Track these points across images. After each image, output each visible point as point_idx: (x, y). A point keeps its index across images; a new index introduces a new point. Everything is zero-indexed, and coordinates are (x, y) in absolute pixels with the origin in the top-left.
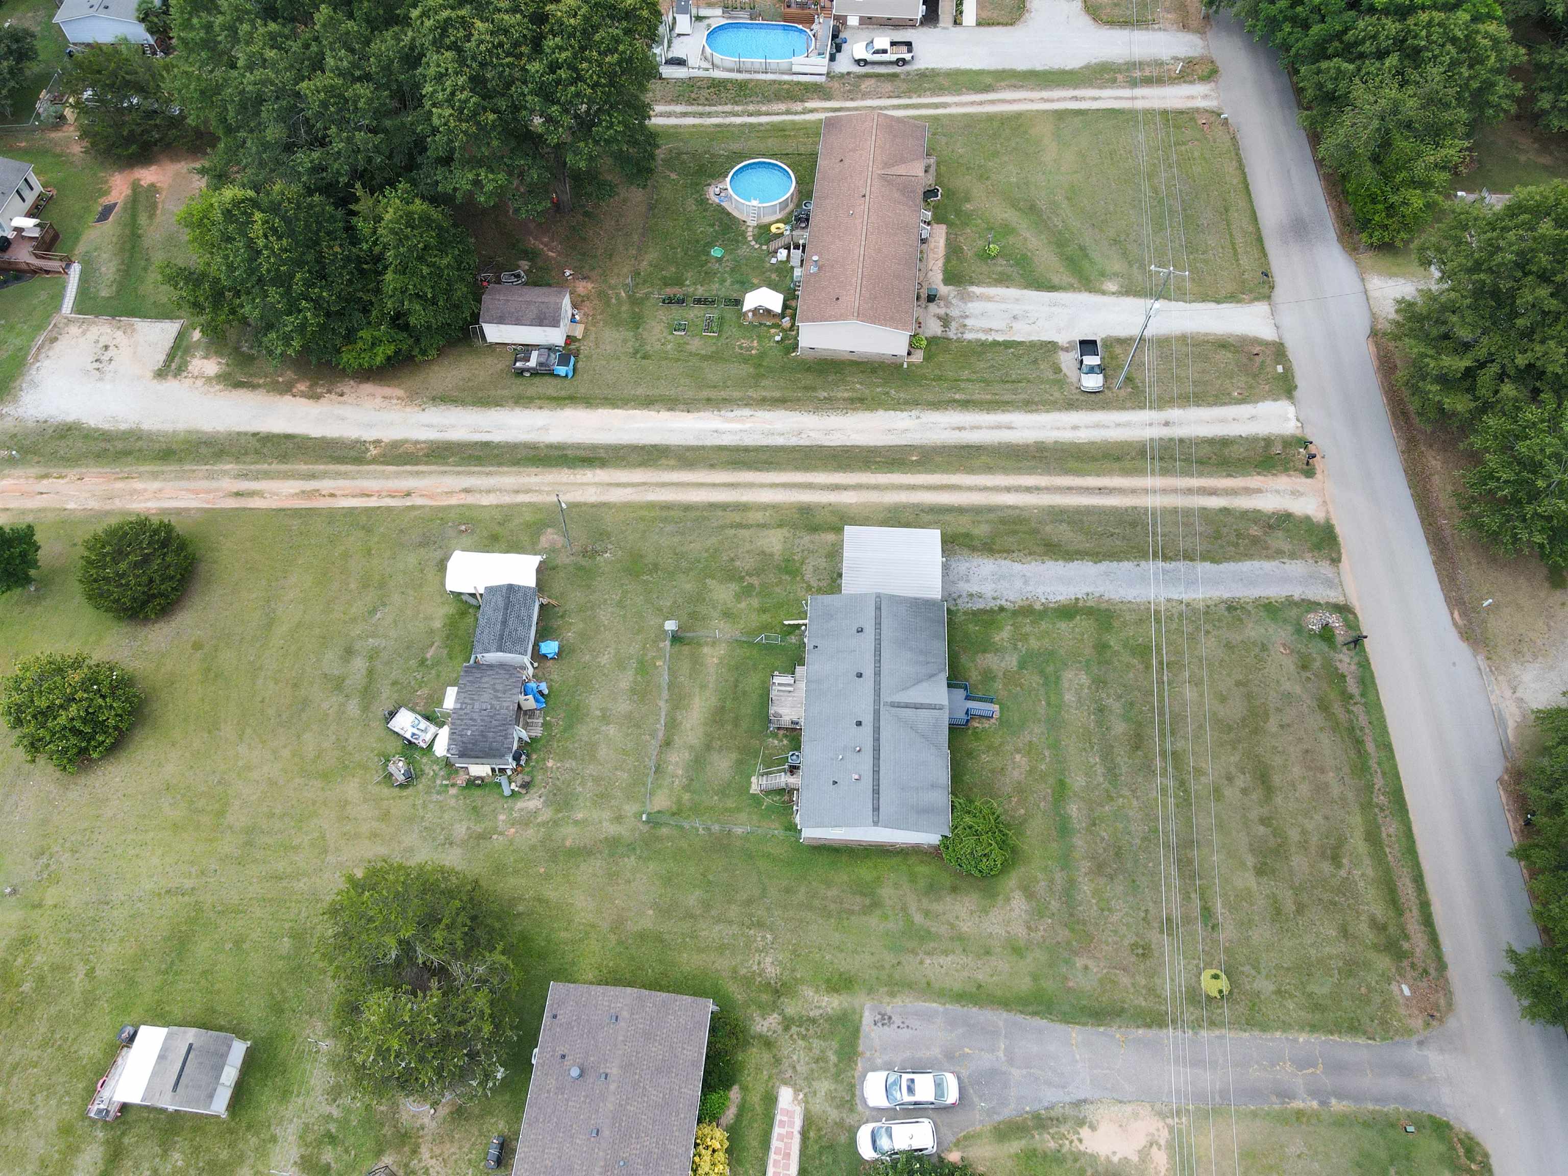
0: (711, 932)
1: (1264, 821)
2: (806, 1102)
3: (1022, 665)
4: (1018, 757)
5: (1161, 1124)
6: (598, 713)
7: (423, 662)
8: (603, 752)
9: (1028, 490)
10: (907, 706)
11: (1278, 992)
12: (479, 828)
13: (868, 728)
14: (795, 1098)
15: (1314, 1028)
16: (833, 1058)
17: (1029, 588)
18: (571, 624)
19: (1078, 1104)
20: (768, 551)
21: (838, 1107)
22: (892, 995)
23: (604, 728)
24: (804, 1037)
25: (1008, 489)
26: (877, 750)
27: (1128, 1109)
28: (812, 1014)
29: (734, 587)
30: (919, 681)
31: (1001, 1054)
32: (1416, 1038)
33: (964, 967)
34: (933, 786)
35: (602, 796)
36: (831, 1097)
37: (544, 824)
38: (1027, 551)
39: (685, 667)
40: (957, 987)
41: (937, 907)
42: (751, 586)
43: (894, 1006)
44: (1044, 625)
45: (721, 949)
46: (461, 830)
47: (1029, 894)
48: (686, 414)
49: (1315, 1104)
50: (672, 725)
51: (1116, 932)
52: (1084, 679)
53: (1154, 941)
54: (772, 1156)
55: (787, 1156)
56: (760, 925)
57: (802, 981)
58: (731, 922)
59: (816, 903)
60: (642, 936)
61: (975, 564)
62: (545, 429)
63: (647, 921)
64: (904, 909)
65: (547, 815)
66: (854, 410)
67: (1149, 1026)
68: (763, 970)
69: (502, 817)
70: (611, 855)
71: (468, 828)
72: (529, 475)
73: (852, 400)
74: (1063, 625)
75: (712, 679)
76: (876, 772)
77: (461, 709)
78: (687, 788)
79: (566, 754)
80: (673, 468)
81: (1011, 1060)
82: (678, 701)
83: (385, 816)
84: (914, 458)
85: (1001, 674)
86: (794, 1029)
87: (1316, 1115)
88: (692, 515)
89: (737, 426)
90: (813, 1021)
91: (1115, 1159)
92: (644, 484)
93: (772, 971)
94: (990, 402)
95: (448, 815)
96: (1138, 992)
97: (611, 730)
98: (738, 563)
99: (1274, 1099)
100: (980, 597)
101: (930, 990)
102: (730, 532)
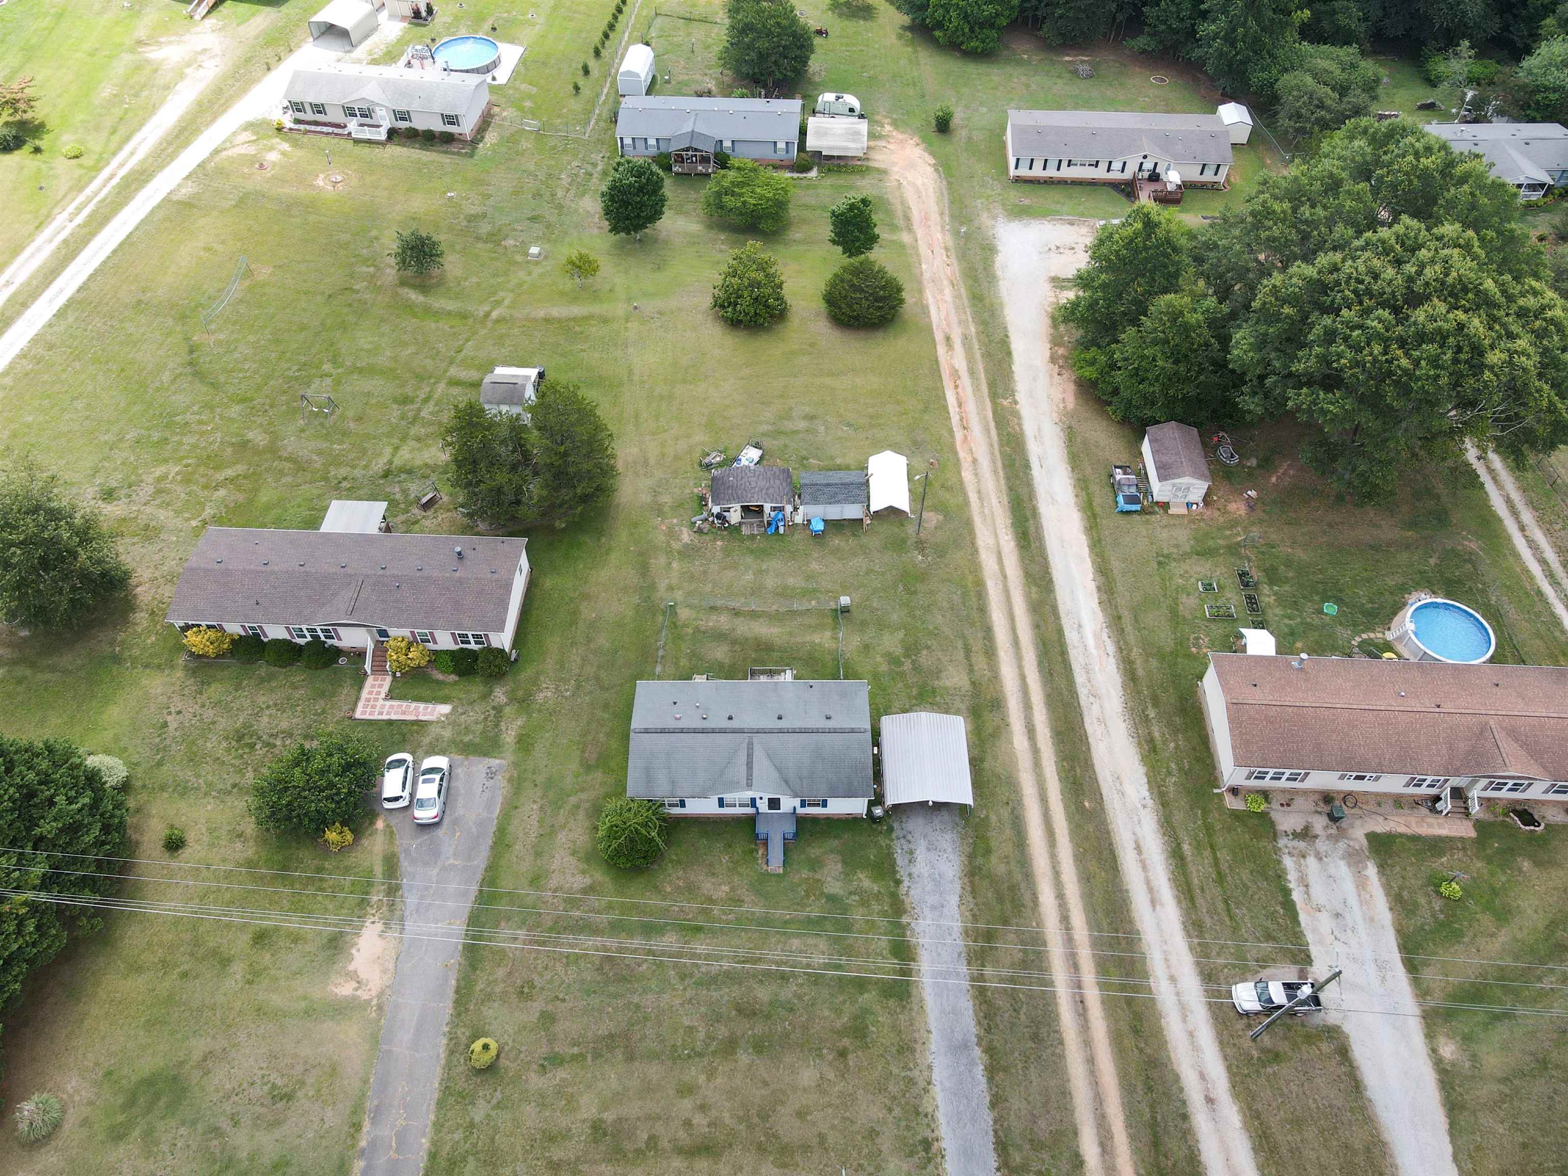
0: (575, 656)
1: (653, 1140)
2: (437, 722)
3: (832, 898)
4: (726, 888)
5: (374, 993)
6: (764, 567)
7: (804, 458)
8: (729, 574)
9: (1065, 919)
10: (750, 756)
11: (472, 1125)
12: (666, 509)
13: (725, 724)
14: (442, 715)
15: (433, 1156)
16: (467, 740)
17: (927, 911)
18: (847, 541)
19: (402, 922)
20: (943, 675)
21: (431, 743)
22: (510, 780)
23: (751, 572)
24: (486, 719)
25: (1060, 896)
26: (703, 731)
27: (391, 966)
28: (503, 724)
29: (899, 651)
30: (779, 770)
31: (451, 861)
33: (527, 834)
34: (673, 783)
35: (691, 577)
36: (439, 738)
37: (668, 545)
38: (976, 911)
39: (813, 621)
40: (511, 828)
41: (581, 815)
42: (901, 664)
43: (501, 781)
44: (882, 924)
45: (561, 664)
46: (666, 499)
47: (587, 891)
48: (1097, 601)
49: (363, 1144)
50: (754, 615)
51: (546, 968)
52: (819, 961)
53: (535, 1004)
55: (404, 713)
56: (578, 687)
57: (530, 715)
58: (582, 667)
59: (594, 725)
60: (575, 613)
61: (951, 857)
62: (1054, 501)
63: (587, 612)
64: (582, 790)
65: (676, 546)
66: (1139, 744)
67: (457, 991)
68: (542, 691)
69: (675, 521)
70: (642, 588)
71: (666, 503)
72: (999, 498)
73: (1151, 741)
74: (883, 942)
75: (799, 639)
76: (682, 731)
77: (750, 471)
78: (697, 630)
79: (727, 553)
80: (1027, 596)
81: (445, 868)
82: (777, 618)
83: (676, 458)
84: (1087, 804)
85: (818, 876)
86: (493, 712)
87: (354, 1143)
88: (975, 615)
89: (1091, 642)
90: (497, 725)
91: (354, 951)
92: (1005, 577)
93: (540, 697)
94: (1189, 884)
95: (677, 491)
96: (489, 985)
97: (749, 577)
98: (925, 652)
99: (376, 1103)
100: (910, 861)
101: (510, 808)
102: (960, 644)
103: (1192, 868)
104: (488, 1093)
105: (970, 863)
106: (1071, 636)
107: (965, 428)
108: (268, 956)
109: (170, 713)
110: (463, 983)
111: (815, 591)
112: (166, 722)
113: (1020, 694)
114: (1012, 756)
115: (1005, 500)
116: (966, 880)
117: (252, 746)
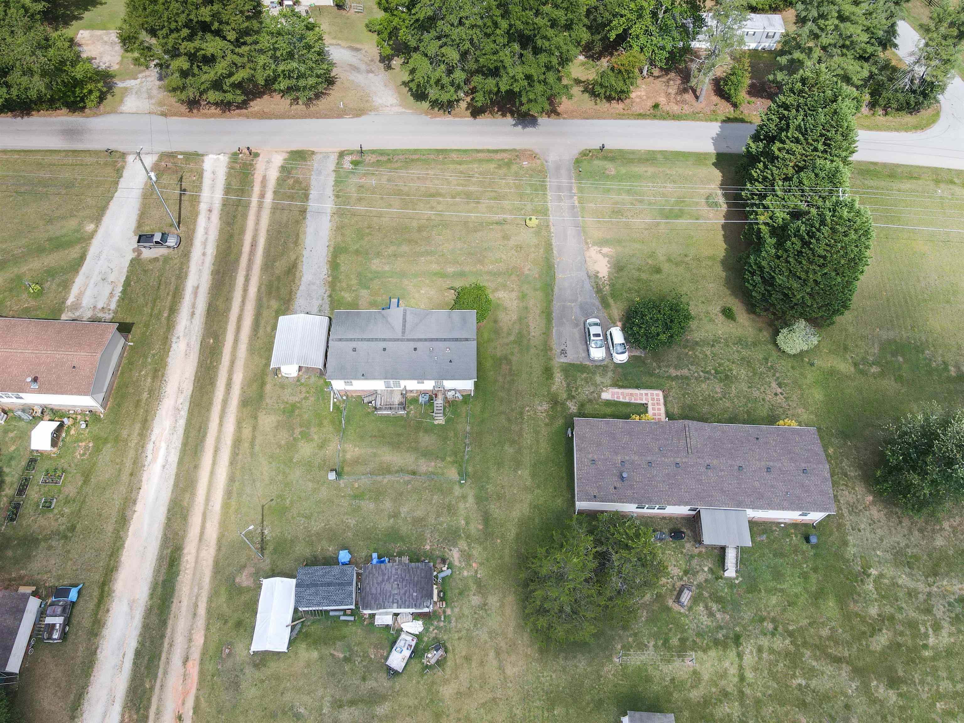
0: (528, 439)
1: (453, 198)
2: (607, 386)
3: (367, 288)
4: (421, 291)
5: (592, 249)
6: (392, 520)
7: (347, 660)
8: (419, 513)
9: (247, 280)
10: (404, 326)
11: (531, 203)
12: (473, 587)
13: (418, 345)
14: (606, 392)
15: (545, 194)
16: (585, 375)
17: (317, 283)
18: (322, 549)
19: (589, 277)
20: (275, 424)
21: (607, 373)
22: (551, 349)
23: (403, 515)
24: (577, 389)
26: (432, 340)
27: (588, 259)
28: (565, 386)
29: (301, 444)
30: (388, 322)
31: (573, 304)
32: (545, 163)
33: (534, 318)
35: (449, 511)
36: (603, 375)
37: (469, 545)
38: (292, 283)
40: (544, 321)
41: (505, 330)
42: (301, 433)
43: (557, 350)
44: (342, 277)
45: (536, 432)
46: (476, 600)
47: (496, 290)
48: (141, 491)
49: (575, 197)
50: (401, 470)
51: (511, 257)
52: (376, 261)
53: (513, 243)
54: (633, 401)
56: (521, 413)
57: (549, 392)
58: (521, 429)
59: (506, 386)
60: (533, 475)
62: (132, 604)
63: (525, 473)
64: (507, 345)
65: (463, 544)
66: (163, 376)
67: (552, 249)
68: (545, 410)
69: (465, 573)
70: (487, 499)
71: (474, 595)
72: (179, 608)
73: (154, 377)
75: (370, 451)
76: (445, 340)
77: (397, 603)
78: (443, 459)
79: (421, 538)
80: (193, 494)
81: (575, 301)
82: (384, 470)
84: (211, 341)
85: (372, 298)
86: (573, 394)
87: (579, 198)
90: (568, 385)
91: (609, 265)
92: (204, 514)
93: (545, 406)
94: (174, 297)
95: (466, 612)
96: (537, 251)
97: (404, 510)
98: (283, 443)
99: (575, 210)
101: (547, 333)
102: (257, 448)
103: (168, 304)
106: (174, 458)
108: (650, 263)
109: (781, 394)
110: (550, 252)
111: (355, 497)
112: (780, 387)
113: (227, 410)
114: (246, 366)
115: (175, 601)
116: (293, 297)
117: (717, 372)
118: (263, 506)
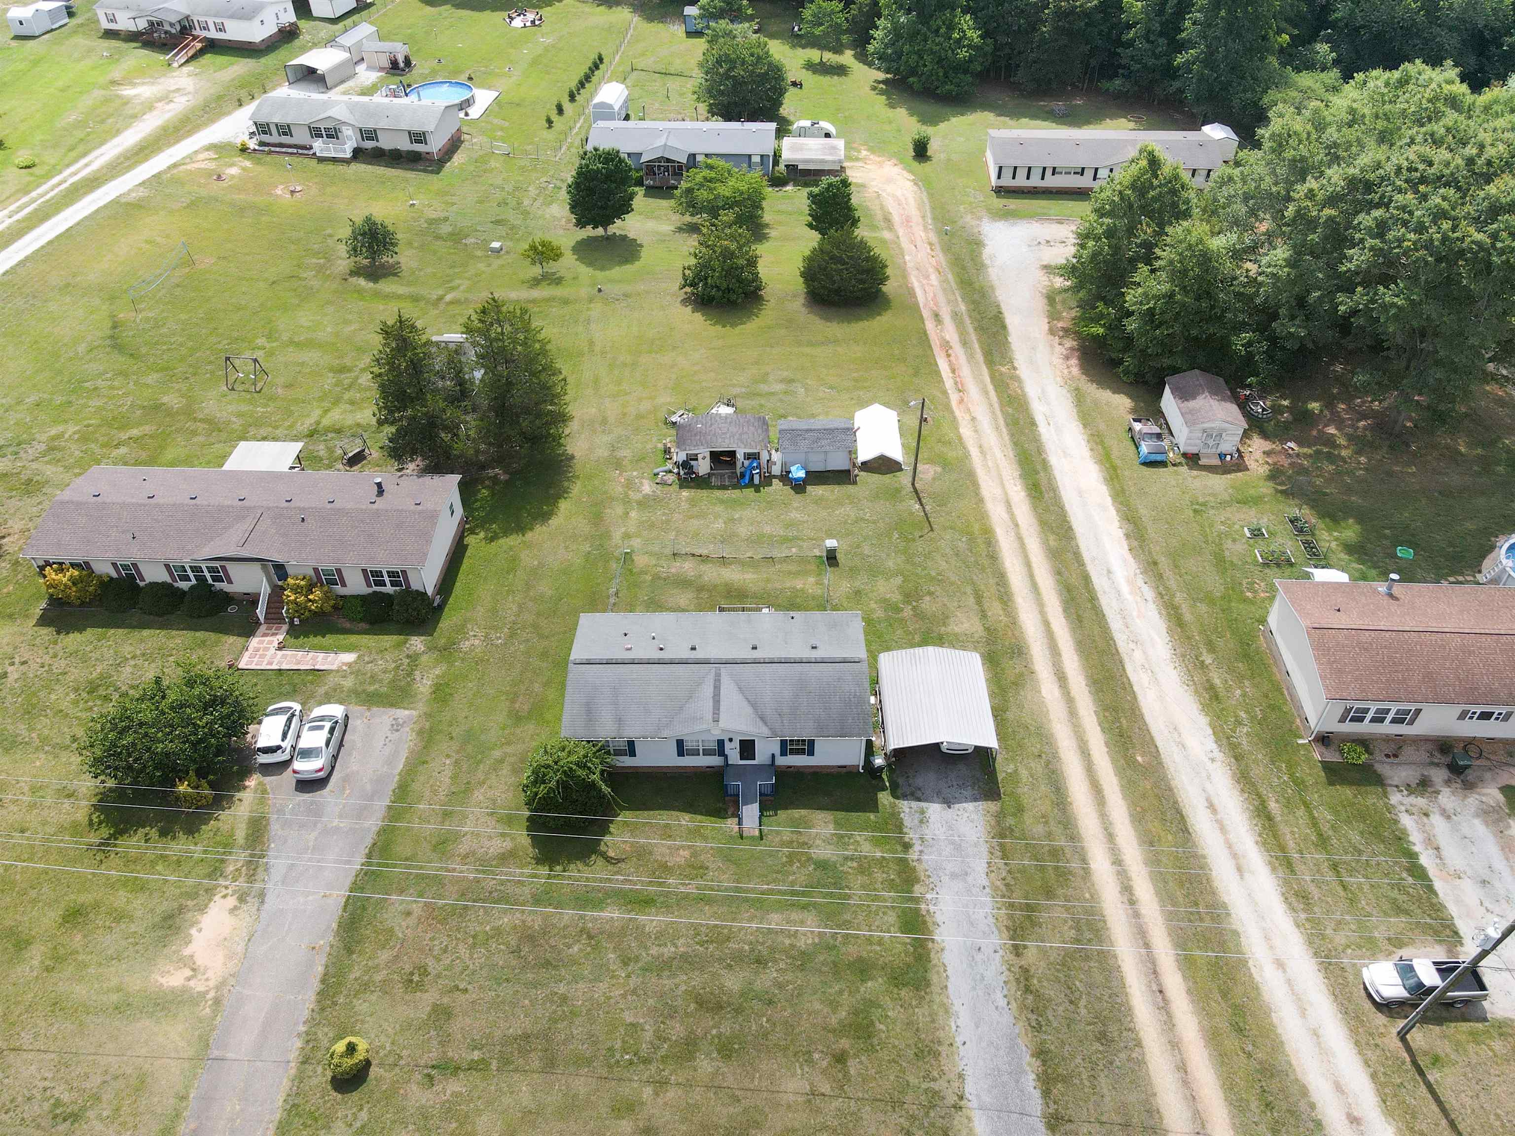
0: (511, 603)
2: (338, 671)
3: (821, 865)
4: (685, 853)
5: (212, 984)
6: (736, 516)
8: (696, 522)
9: (1127, 889)
10: (717, 688)
12: (625, 463)
13: (687, 654)
14: (345, 664)
16: (371, 688)
17: (945, 879)
18: (832, 491)
19: (262, 896)
20: (950, 622)
21: (326, 692)
22: (420, 732)
23: (721, 521)
24: (398, 667)
25: (1118, 861)
26: (660, 662)
27: (240, 949)
28: (417, 673)
29: (896, 597)
30: (754, 705)
31: (335, 823)
33: (435, 792)
34: (620, 721)
35: (652, 526)
36: (337, 687)
37: (627, 496)
39: (793, 568)
40: (416, 786)
41: (505, 770)
43: (408, 733)
44: (889, 895)
45: (494, 611)
46: (625, 453)
48: (1126, 547)
50: (723, 561)
51: (445, 951)
52: (807, 941)
53: (426, 996)
55: (298, 662)
56: (512, 635)
57: (451, 664)
58: (518, 614)
59: (528, 675)
60: (514, 561)
61: (974, 816)
62: (1066, 455)
63: (528, 562)
64: (509, 743)
65: (635, 496)
66: (1196, 691)
67: (324, 980)
68: (468, 639)
69: (635, 473)
70: (593, 536)
72: (1003, 452)
73: (1210, 688)
74: (891, 919)
75: (778, 585)
76: (633, 661)
77: (721, 418)
78: (656, 577)
79: (694, 502)
80: (1045, 543)
81: (326, 832)
82: (752, 564)
83: (639, 417)
84: (1139, 759)
85: (803, 838)
86: (406, 661)
88: (986, 562)
89: (1125, 589)
90: (409, 674)
91: (193, 931)
92: (1017, 525)
93: (465, 645)
94: (1281, 846)
95: (638, 446)
96: (366, 972)
97: (719, 525)
98: (927, 598)
99: (192, 1126)
100: (921, 822)
101: (417, 763)
102: (969, 590)
103: (1284, 830)
104: (349, 1113)
105: (998, 823)
106: (1099, 582)
107: (960, 391)
108: (79, 937)
109: (13, 664)
110: (332, 970)
111: (796, 538)
112: (6, 673)
113: (1046, 640)
114: (1041, 705)
115: (1011, 454)
116: (995, 843)
117: (107, 698)
118: (932, 530)
